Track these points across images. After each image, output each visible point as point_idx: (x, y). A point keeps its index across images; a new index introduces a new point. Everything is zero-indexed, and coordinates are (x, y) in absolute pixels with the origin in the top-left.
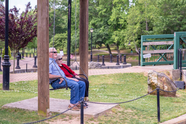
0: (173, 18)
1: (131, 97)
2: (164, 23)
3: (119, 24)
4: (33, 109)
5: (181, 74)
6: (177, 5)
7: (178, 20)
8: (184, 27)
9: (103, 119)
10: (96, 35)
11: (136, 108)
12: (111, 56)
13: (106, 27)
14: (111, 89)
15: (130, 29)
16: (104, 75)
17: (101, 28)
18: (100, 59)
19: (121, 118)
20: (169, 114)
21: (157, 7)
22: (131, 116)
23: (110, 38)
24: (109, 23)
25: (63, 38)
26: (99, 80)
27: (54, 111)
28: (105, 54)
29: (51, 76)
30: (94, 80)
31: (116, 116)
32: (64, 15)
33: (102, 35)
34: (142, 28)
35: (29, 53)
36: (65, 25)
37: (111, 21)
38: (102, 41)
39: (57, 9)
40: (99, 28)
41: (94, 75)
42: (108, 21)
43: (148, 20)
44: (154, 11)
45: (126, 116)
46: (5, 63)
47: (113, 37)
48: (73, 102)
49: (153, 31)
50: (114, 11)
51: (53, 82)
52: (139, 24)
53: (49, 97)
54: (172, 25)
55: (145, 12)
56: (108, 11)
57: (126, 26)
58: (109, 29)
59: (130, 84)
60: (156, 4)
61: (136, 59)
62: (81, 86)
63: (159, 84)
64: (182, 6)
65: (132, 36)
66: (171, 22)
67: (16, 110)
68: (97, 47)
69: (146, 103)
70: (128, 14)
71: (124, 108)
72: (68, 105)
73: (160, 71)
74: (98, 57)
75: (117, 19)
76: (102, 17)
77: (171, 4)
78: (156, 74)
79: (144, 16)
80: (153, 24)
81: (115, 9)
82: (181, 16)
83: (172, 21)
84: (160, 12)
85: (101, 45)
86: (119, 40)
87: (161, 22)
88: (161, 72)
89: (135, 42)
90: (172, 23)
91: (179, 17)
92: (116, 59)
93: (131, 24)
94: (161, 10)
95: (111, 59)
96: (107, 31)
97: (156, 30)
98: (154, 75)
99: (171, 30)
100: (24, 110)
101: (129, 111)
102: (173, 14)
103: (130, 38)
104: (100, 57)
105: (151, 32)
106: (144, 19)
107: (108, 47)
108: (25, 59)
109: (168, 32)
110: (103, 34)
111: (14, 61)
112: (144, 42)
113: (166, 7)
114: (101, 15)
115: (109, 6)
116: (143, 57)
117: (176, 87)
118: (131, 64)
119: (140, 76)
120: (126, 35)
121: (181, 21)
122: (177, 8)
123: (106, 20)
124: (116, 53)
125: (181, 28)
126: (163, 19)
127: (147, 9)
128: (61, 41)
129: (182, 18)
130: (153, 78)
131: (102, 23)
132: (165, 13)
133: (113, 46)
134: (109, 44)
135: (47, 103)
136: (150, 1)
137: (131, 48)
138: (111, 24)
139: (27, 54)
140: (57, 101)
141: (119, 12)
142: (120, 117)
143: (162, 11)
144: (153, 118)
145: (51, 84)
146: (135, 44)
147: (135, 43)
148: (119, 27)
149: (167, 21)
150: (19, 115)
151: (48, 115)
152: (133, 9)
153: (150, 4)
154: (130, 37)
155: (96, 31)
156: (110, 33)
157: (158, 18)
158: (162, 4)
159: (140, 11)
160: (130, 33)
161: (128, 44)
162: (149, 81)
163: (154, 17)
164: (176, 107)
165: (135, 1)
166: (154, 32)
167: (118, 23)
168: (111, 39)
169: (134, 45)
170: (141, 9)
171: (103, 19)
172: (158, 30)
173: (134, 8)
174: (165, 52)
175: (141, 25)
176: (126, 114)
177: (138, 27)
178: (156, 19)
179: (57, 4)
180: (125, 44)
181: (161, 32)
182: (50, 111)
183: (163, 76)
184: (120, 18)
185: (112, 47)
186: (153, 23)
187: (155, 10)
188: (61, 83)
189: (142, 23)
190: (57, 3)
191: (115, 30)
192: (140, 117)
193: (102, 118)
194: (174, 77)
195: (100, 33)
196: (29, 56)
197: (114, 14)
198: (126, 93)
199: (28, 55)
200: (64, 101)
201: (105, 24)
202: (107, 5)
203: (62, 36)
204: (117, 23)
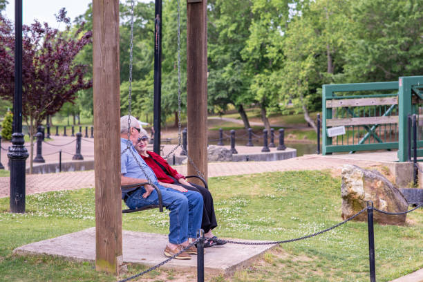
0: (390, 44)
1: (304, 226)
2: (369, 54)
3: (267, 58)
4: (85, 257)
5: (416, 172)
6: (397, 14)
7: (400, 47)
8: (414, 64)
9: (245, 277)
10: (214, 84)
11: (317, 253)
12: (250, 131)
13: (237, 66)
14: (257, 208)
15: (291, 70)
16: (240, 176)
17: (225, 68)
18: (224, 138)
19: (287, 276)
20: (394, 265)
21: (352, 19)
22: (308, 270)
23: (247, 90)
24: (244, 57)
25: (140, 92)
26: (229, 189)
27: (133, 261)
28: (236, 126)
29: (125, 181)
30: (218, 188)
31: (273, 271)
32: (141, 39)
33: (227, 83)
34: (319, 67)
35: (61, 126)
36: (143, 62)
37: (247, 52)
38: (227, 97)
39: (124, 26)
40: (222, 68)
41: (216, 176)
42: (241, 53)
43: (331, 48)
44: (346, 29)
45: (296, 270)
46: (15, 152)
47: (254, 87)
48: (175, 240)
49: (343, 73)
50: (255, 28)
51: (129, 193)
52: (312, 58)
53: (121, 229)
54: (386, 59)
55: (326, 31)
56: (240, 29)
57: (282, 62)
58: (244, 69)
59: (301, 196)
60: (350, 12)
61: (306, 138)
62: (193, 203)
63: (368, 196)
64: (410, 17)
65: (296, 86)
66: (386, 53)
67: (45, 259)
68: (216, 111)
69: (338, 241)
70: (286, 36)
71: (291, 252)
72: (165, 246)
73: (368, 165)
74: (219, 132)
75: (262, 47)
76: (228, 43)
77: (385, 12)
78: (360, 174)
79: (323, 40)
80: (343, 58)
81: (256, 25)
82: (407, 38)
83: (386, 50)
84: (359, 30)
85: (225, 107)
86: (267, 95)
87: (361, 52)
88: (372, 169)
89: (303, 99)
90: (388, 56)
91: (403, 41)
92: (260, 138)
93: (295, 58)
94: (363, 27)
95: (250, 138)
96: (239, 73)
97: (351, 72)
98: (356, 175)
99: (385, 72)
100: (63, 258)
101: (303, 258)
102: (389, 35)
103: (291, 89)
104: (223, 133)
105: (339, 75)
106: (323, 47)
107: (241, 110)
108: (53, 140)
109: (377, 76)
110: (230, 81)
111: (32, 145)
112: (331, 99)
113: (374, 20)
114: (226, 39)
115: (243, 18)
116: (326, 134)
117: (405, 203)
118: (294, 150)
119: (323, 177)
120: (283, 83)
121: (408, 50)
122: (398, 20)
123: (236, 49)
124: (260, 123)
125: (408, 67)
126: (366, 47)
127: (330, 24)
128: (134, 98)
129: (410, 44)
130: (353, 183)
131: (227, 56)
132: (371, 32)
133: (251, 109)
134: (243, 104)
135: (117, 243)
136: (335, 7)
137: (294, 112)
138: (248, 59)
139: (57, 127)
140: (137, 237)
141: (265, 30)
142: (284, 274)
143: (365, 29)
144: (359, 274)
145: (125, 198)
146: (303, 104)
147: (302, 102)
148: (266, 64)
149: (376, 51)
150: (52, 270)
151: (118, 269)
152: (298, 25)
153: (337, 13)
154: (291, 87)
155: (214, 76)
156: (245, 79)
157: (354, 43)
158: (365, 13)
159: (315, 29)
160: (292, 78)
161: (288, 104)
162: (346, 189)
163: (346, 41)
164: (408, 248)
165: (303, 7)
166: (347, 76)
167: (265, 56)
168: (249, 92)
169: (301, 107)
170: (316, 24)
171: (229, 48)
172: (356, 72)
173: (301, 21)
174: (376, 123)
175: (317, 60)
176: (296, 265)
177: (309, 65)
178: (351, 45)
179: (124, 13)
180: (281, 104)
181: (362, 77)
182: (125, 260)
183: (376, 178)
184: (268, 45)
185: (250, 111)
186: (344, 56)
187: (348, 26)
188: (148, 197)
189: (318, 56)
190: (125, 11)
191: (257, 71)
192: (329, 273)
193: (243, 275)
194: (399, 180)
195: (223, 80)
196: (63, 133)
197: (255, 35)
198: (292, 218)
199: (59, 130)
200: (153, 238)
201: (234, 58)
202: (239, 16)
203: (138, 86)
204: (263, 57)
